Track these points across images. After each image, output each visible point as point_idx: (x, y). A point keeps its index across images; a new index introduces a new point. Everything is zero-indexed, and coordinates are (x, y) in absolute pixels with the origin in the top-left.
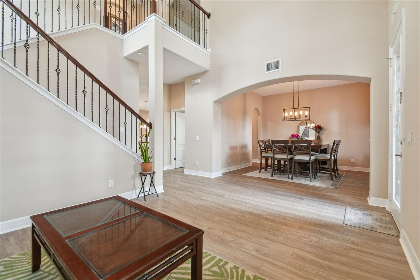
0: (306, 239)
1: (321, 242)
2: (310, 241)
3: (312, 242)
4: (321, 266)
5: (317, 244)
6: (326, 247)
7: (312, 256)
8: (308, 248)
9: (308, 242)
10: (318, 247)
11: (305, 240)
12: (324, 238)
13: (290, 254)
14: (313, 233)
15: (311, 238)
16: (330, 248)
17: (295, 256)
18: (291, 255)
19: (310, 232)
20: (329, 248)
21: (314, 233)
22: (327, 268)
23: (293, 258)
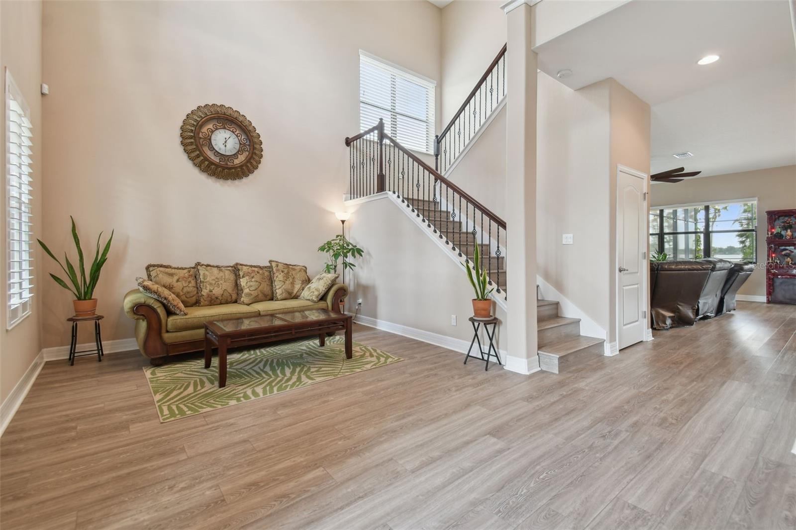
0: (182, 485)
1: (149, 502)
2: (171, 487)
3: (167, 487)
4: (130, 463)
5: (156, 491)
6: (133, 497)
7: (152, 466)
8: (166, 472)
9: (173, 482)
10: (149, 486)
11: (183, 483)
12: (146, 517)
13: (186, 447)
14: (180, 510)
15: (177, 495)
16: (126, 501)
17: (178, 450)
18: (184, 447)
19: (191, 508)
20: (127, 499)
21: (178, 513)
22: (119, 465)
23: (177, 447)
